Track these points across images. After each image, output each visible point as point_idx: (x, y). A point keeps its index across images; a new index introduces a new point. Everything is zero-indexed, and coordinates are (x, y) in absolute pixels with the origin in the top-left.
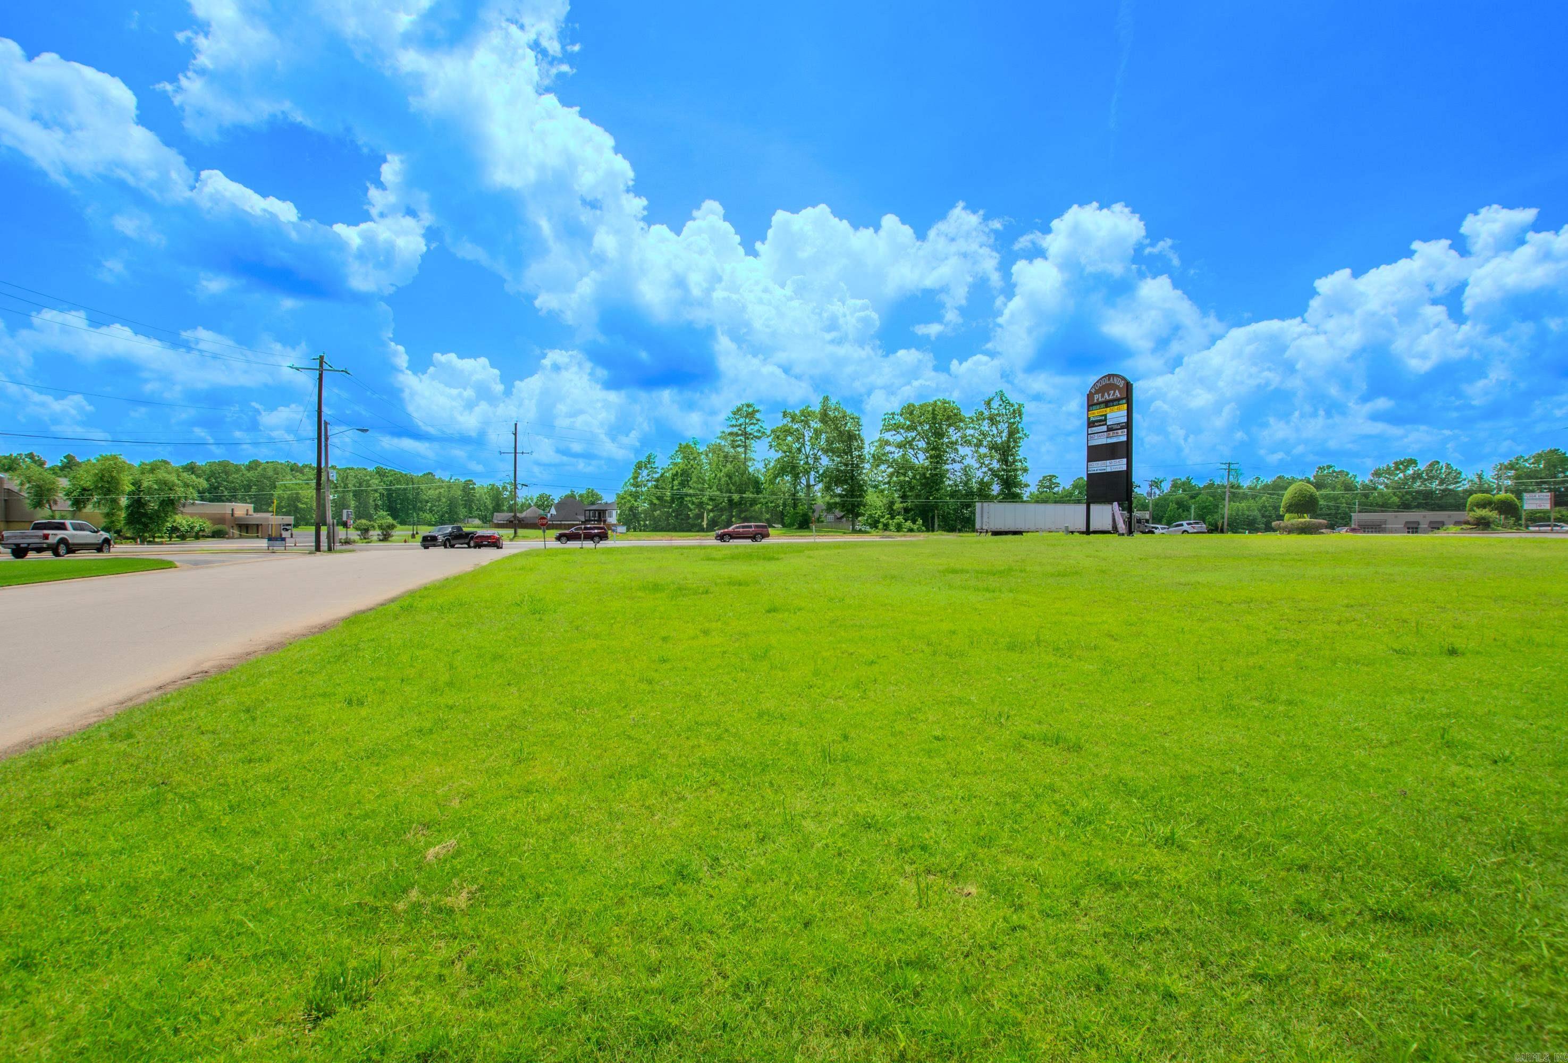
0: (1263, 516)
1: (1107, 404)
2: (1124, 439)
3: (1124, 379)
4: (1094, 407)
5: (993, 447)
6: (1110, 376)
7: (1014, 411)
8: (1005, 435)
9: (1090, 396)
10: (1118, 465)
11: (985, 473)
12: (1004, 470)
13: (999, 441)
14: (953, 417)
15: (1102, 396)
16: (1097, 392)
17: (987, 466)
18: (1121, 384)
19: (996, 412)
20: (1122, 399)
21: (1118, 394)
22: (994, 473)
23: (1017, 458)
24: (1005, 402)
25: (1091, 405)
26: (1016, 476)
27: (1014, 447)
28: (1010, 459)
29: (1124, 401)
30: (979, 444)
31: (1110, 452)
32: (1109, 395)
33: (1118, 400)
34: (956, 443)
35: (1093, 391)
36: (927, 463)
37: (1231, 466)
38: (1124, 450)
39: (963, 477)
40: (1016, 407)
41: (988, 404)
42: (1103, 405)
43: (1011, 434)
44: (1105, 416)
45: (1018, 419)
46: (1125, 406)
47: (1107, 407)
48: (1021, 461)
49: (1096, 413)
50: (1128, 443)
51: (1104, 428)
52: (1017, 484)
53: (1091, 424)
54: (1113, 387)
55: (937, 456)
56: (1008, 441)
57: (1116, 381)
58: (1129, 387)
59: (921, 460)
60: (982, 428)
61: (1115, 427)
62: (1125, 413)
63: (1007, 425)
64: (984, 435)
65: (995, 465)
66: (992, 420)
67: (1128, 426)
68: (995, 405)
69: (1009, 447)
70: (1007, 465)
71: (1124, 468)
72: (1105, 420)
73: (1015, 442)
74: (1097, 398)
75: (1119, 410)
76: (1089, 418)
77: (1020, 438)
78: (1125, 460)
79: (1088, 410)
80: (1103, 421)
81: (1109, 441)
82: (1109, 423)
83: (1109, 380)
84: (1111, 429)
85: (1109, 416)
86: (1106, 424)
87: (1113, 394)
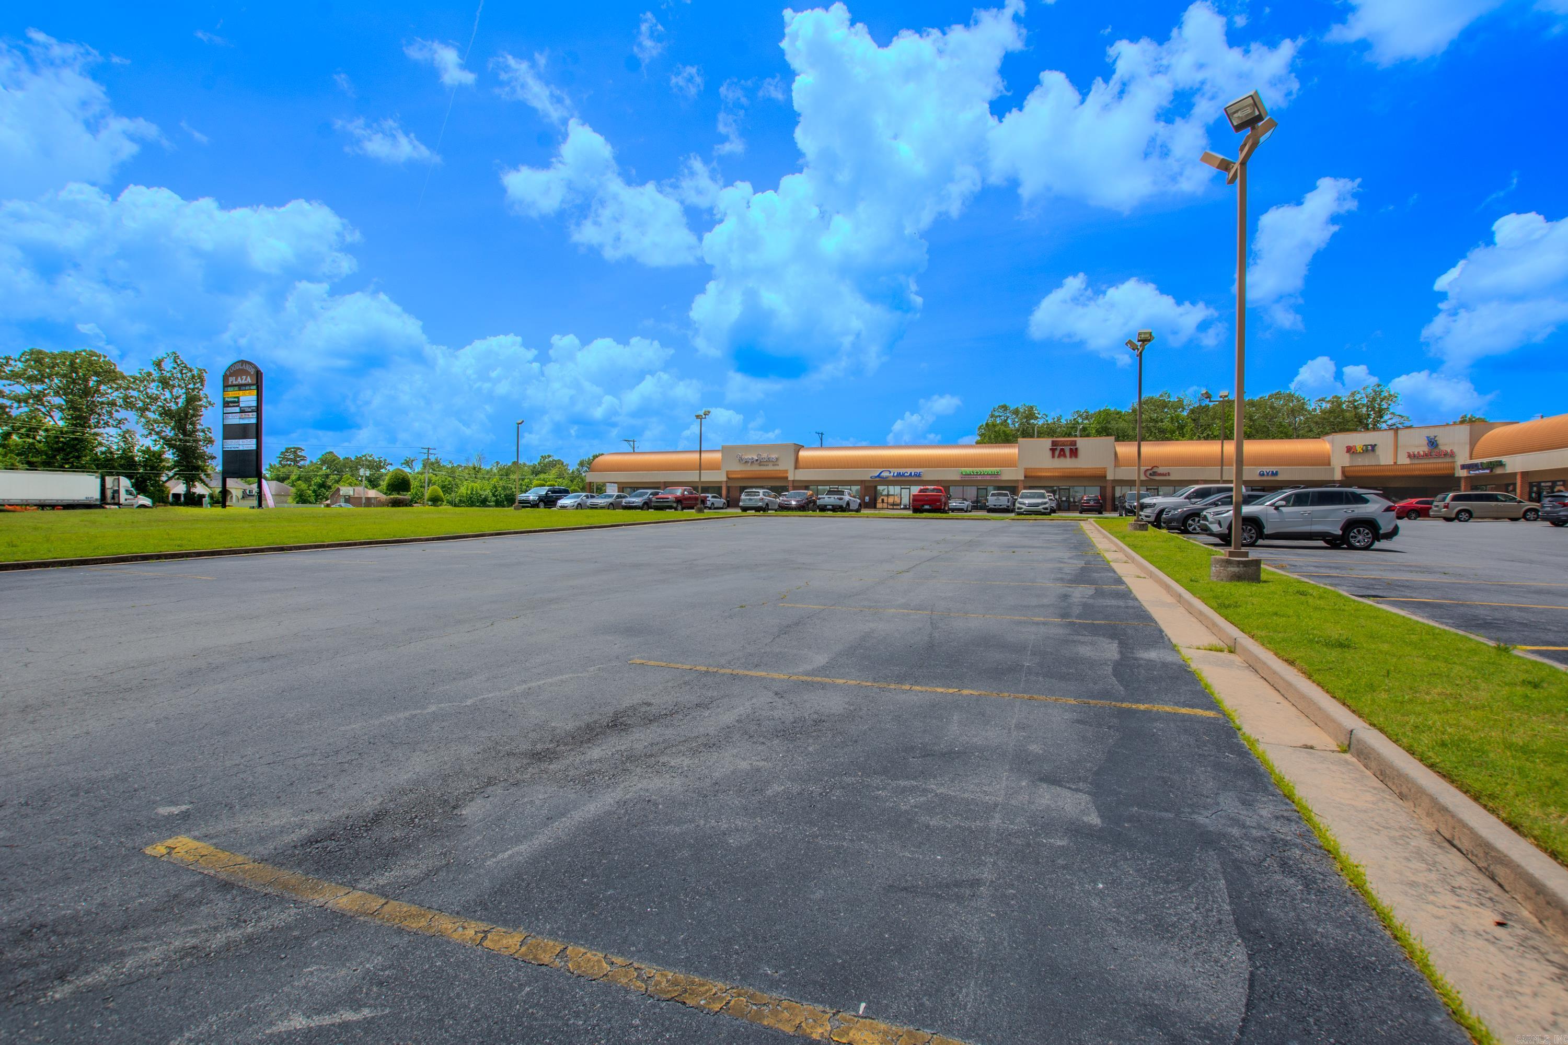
0: (494, 495)
1: (241, 387)
3: (255, 367)
4: (229, 389)
5: (166, 413)
6: (243, 362)
7: (193, 377)
8: (181, 402)
9: (225, 378)
10: (249, 444)
11: (155, 441)
12: (180, 440)
13: (174, 407)
14: (109, 375)
15: (236, 380)
16: (231, 375)
17: (157, 433)
18: (253, 371)
19: (169, 375)
20: (253, 385)
21: (249, 380)
22: (168, 442)
23: (198, 427)
24: (183, 367)
25: (226, 386)
26: (197, 448)
27: (193, 416)
28: (189, 427)
29: (255, 387)
30: (144, 410)
31: (240, 432)
32: (242, 379)
33: (250, 385)
34: (113, 404)
35: (228, 373)
36: (61, 423)
37: (431, 451)
38: (257, 431)
39: (122, 444)
40: (195, 372)
41: (159, 364)
42: (236, 388)
43: (191, 400)
44: (238, 398)
45: (199, 385)
46: (255, 391)
47: (240, 390)
48: (203, 431)
49: (231, 394)
50: (258, 425)
51: (237, 409)
52: (202, 457)
53: (226, 404)
54: (245, 373)
55: (79, 418)
56: (186, 409)
57: (247, 368)
58: (259, 375)
59: (57, 421)
60: (149, 391)
61: (247, 410)
62: (255, 398)
63: (184, 391)
64: (155, 399)
65: (169, 432)
66: (165, 383)
67: (258, 410)
68: (168, 365)
69: (186, 415)
70: (185, 434)
71: (254, 447)
72: (238, 402)
73: (195, 409)
74: (232, 380)
75: (250, 394)
76: (224, 399)
77: (201, 406)
78: (255, 440)
79: (224, 391)
80: (236, 402)
81: (242, 422)
82: (241, 405)
83: (242, 365)
84: (242, 411)
85: (241, 399)
86: (239, 406)
87: (246, 380)
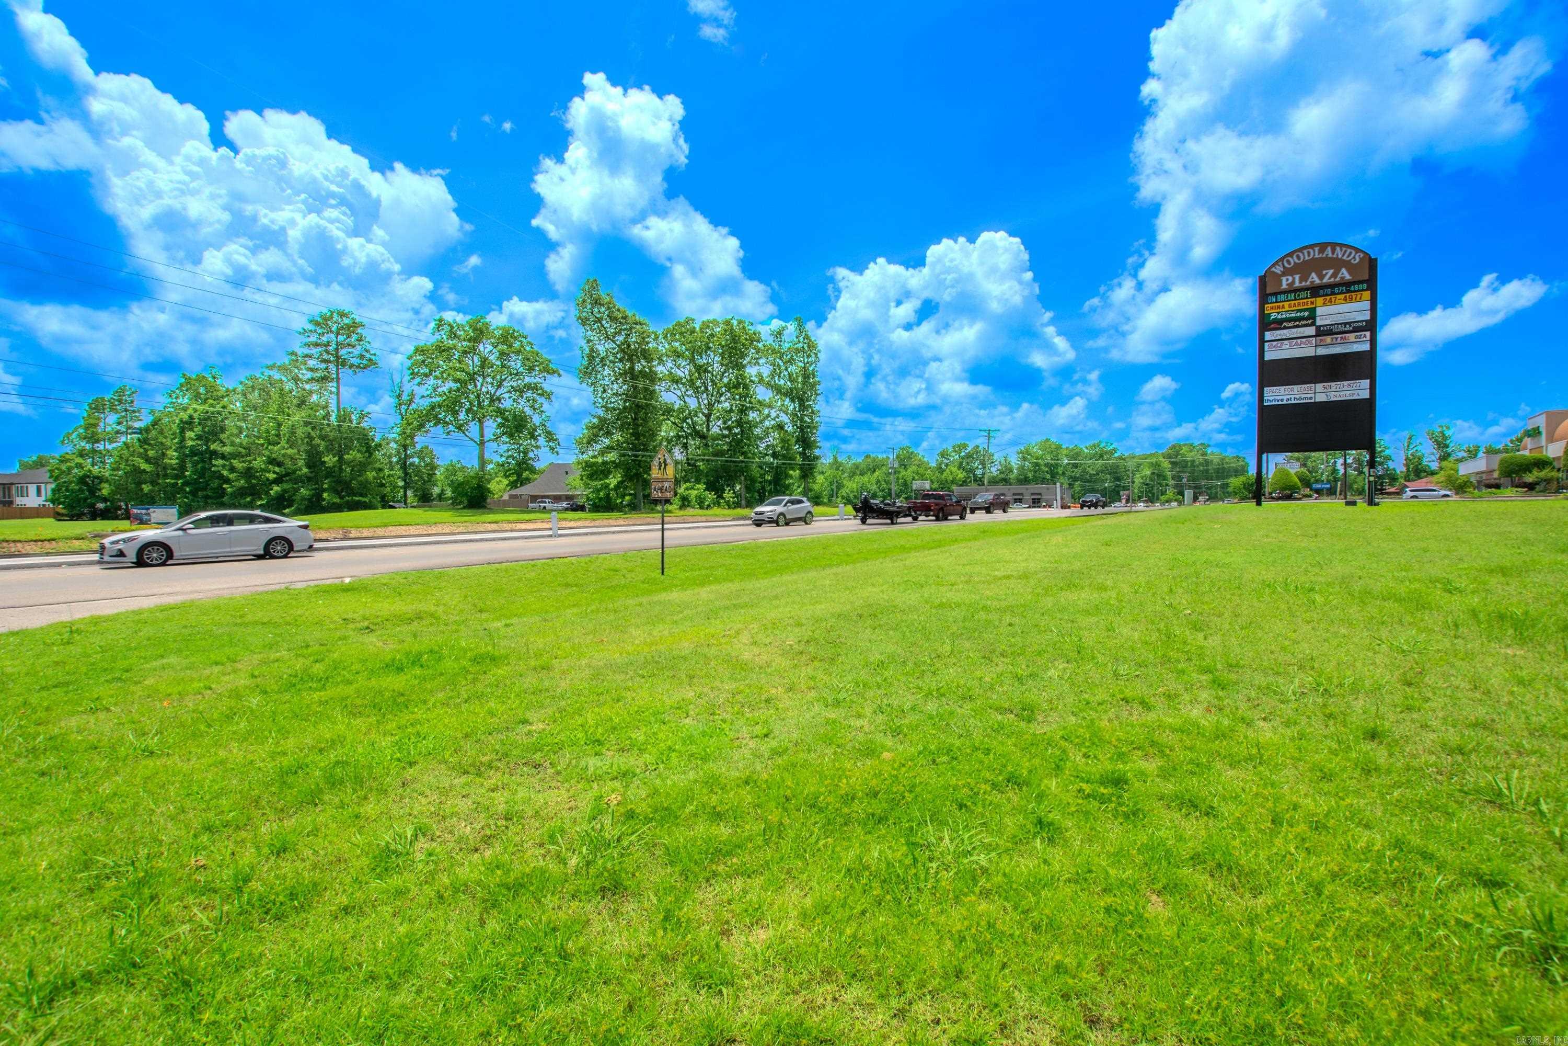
1: (1315, 291)
2: (1366, 347)
3: (1361, 250)
4: (1282, 297)
6: (1320, 245)
9: (1267, 280)
10: (1357, 390)
15: (1302, 280)
16: (1291, 272)
18: (1351, 258)
20: (1354, 283)
21: (1345, 274)
25: (1270, 294)
29: (1361, 287)
31: (1324, 369)
32: (1321, 277)
33: (1345, 285)
35: (1278, 270)
38: (1367, 363)
42: (1303, 294)
44: (1313, 311)
46: (1367, 295)
47: (1314, 296)
49: (1289, 306)
50: (1371, 355)
51: (1311, 331)
53: (1269, 325)
54: (1337, 264)
57: (1335, 253)
61: (1341, 328)
62: (1367, 305)
67: (1370, 326)
71: (1364, 395)
72: (1313, 318)
74: (1291, 281)
75: (1351, 301)
76: (1262, 315)
78: (1365, 381)
79: (1261, 302)
80: (1308, 320)
81: (1322, 351)
82: (1319, 322)
83: (1322, 251)
84: (1321, 332)
85: (1319, 311)
86: (1313, 324)
87: (1334, 275)
